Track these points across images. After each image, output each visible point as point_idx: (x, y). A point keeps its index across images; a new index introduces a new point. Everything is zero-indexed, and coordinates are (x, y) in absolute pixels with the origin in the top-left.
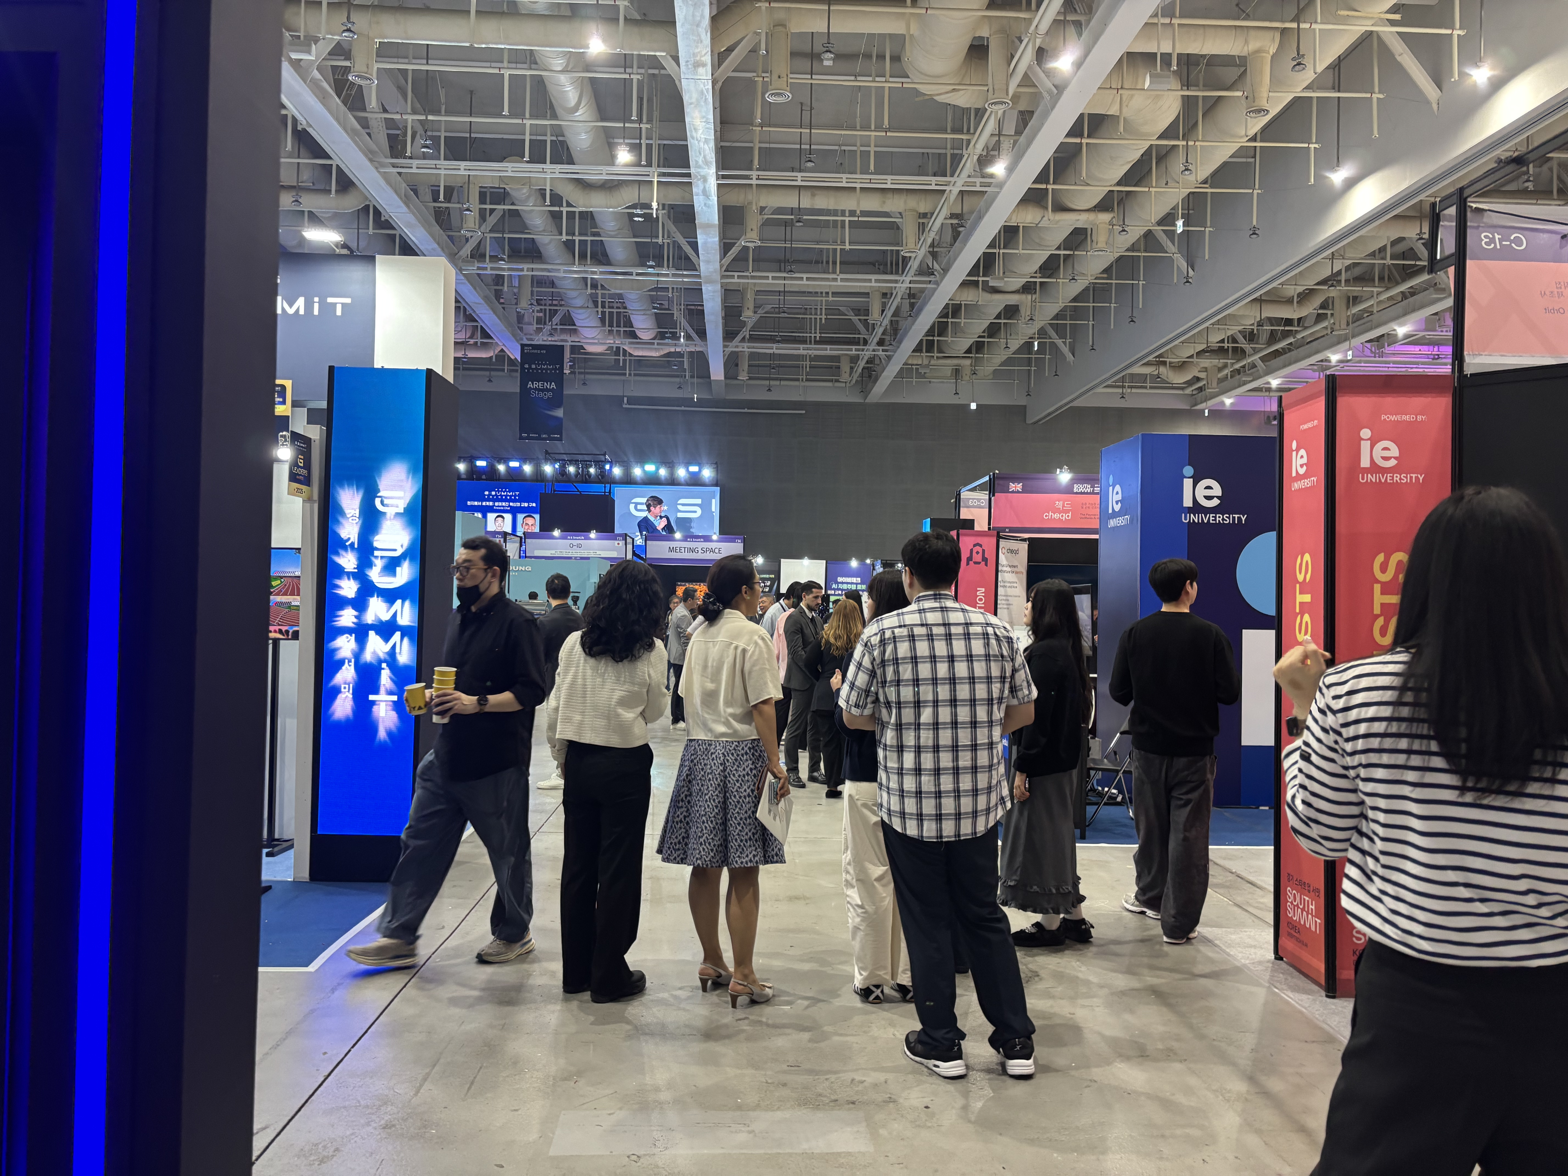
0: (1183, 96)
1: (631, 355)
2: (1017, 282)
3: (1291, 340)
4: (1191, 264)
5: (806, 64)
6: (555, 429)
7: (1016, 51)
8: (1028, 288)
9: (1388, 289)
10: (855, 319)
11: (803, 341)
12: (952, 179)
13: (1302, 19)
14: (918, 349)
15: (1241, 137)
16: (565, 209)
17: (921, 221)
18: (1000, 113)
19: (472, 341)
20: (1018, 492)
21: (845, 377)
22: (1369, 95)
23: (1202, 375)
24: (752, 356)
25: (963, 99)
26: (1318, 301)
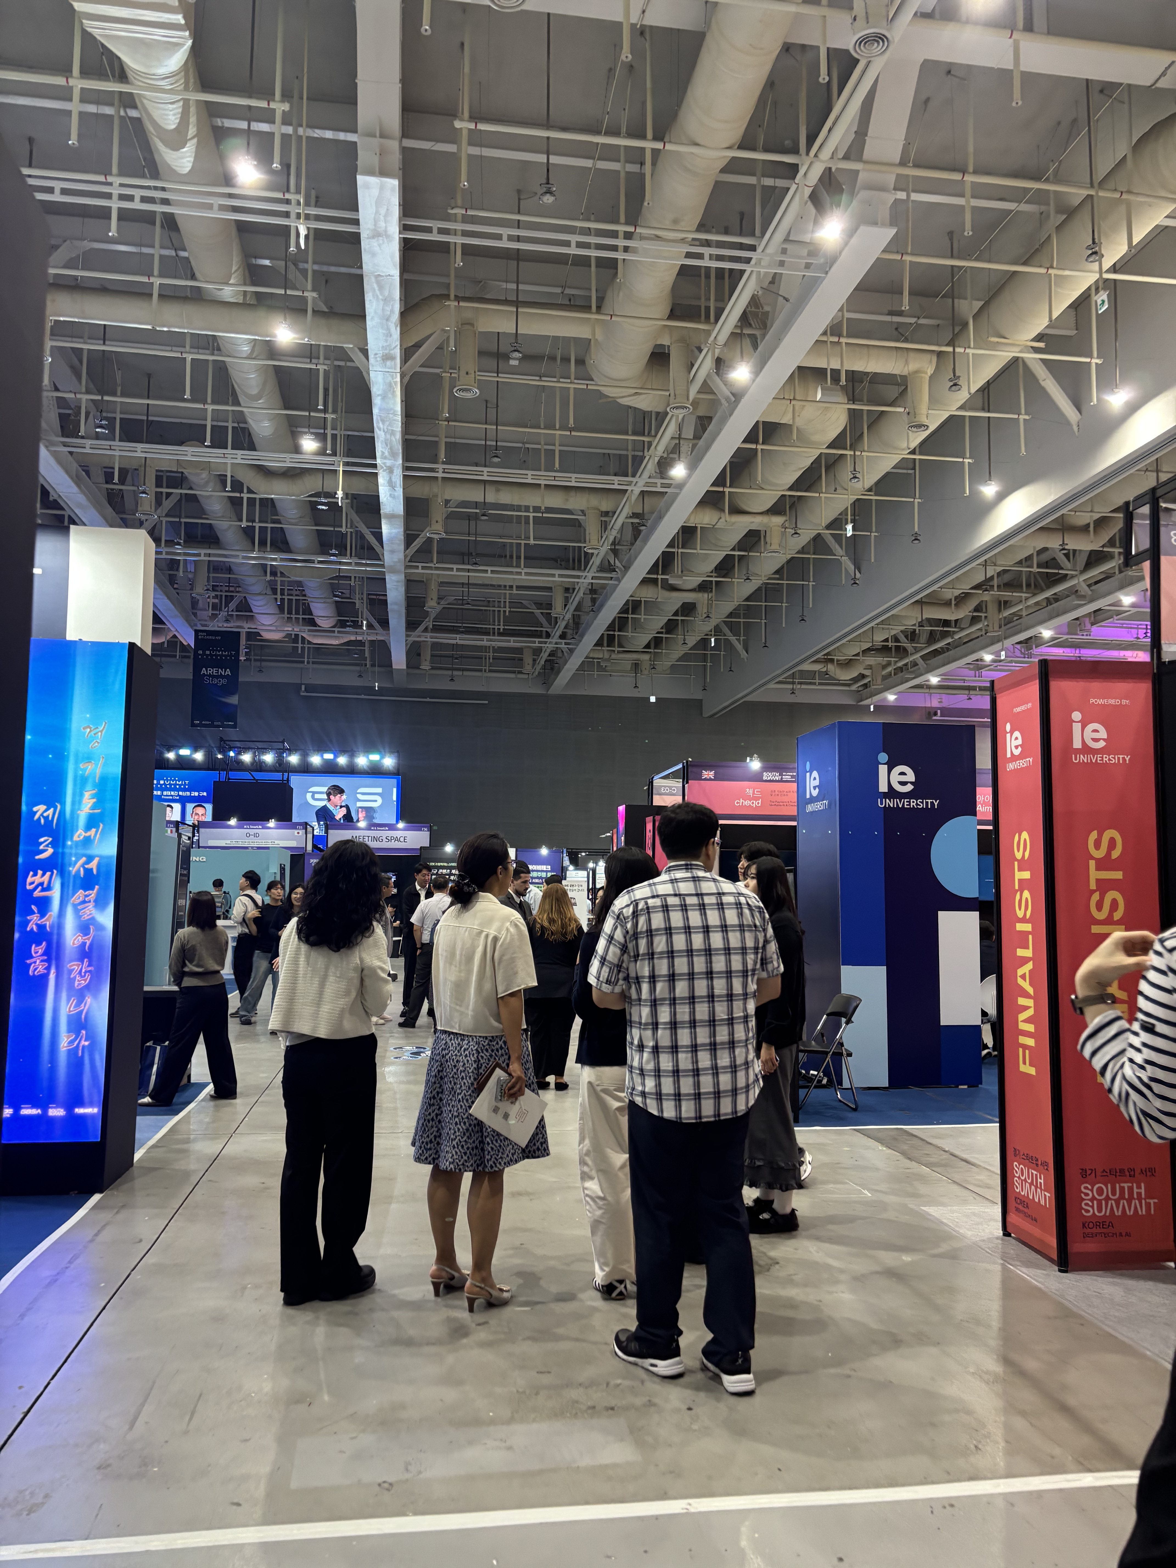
1: (309, 643)
2: (695, 581)
3: (950, 640)
6: (230, 715)
8: (704, 587)
10: (538, 612)
11: (486, 632)
14: (599, 643)
21: (528, 668)
24: (435, 646)
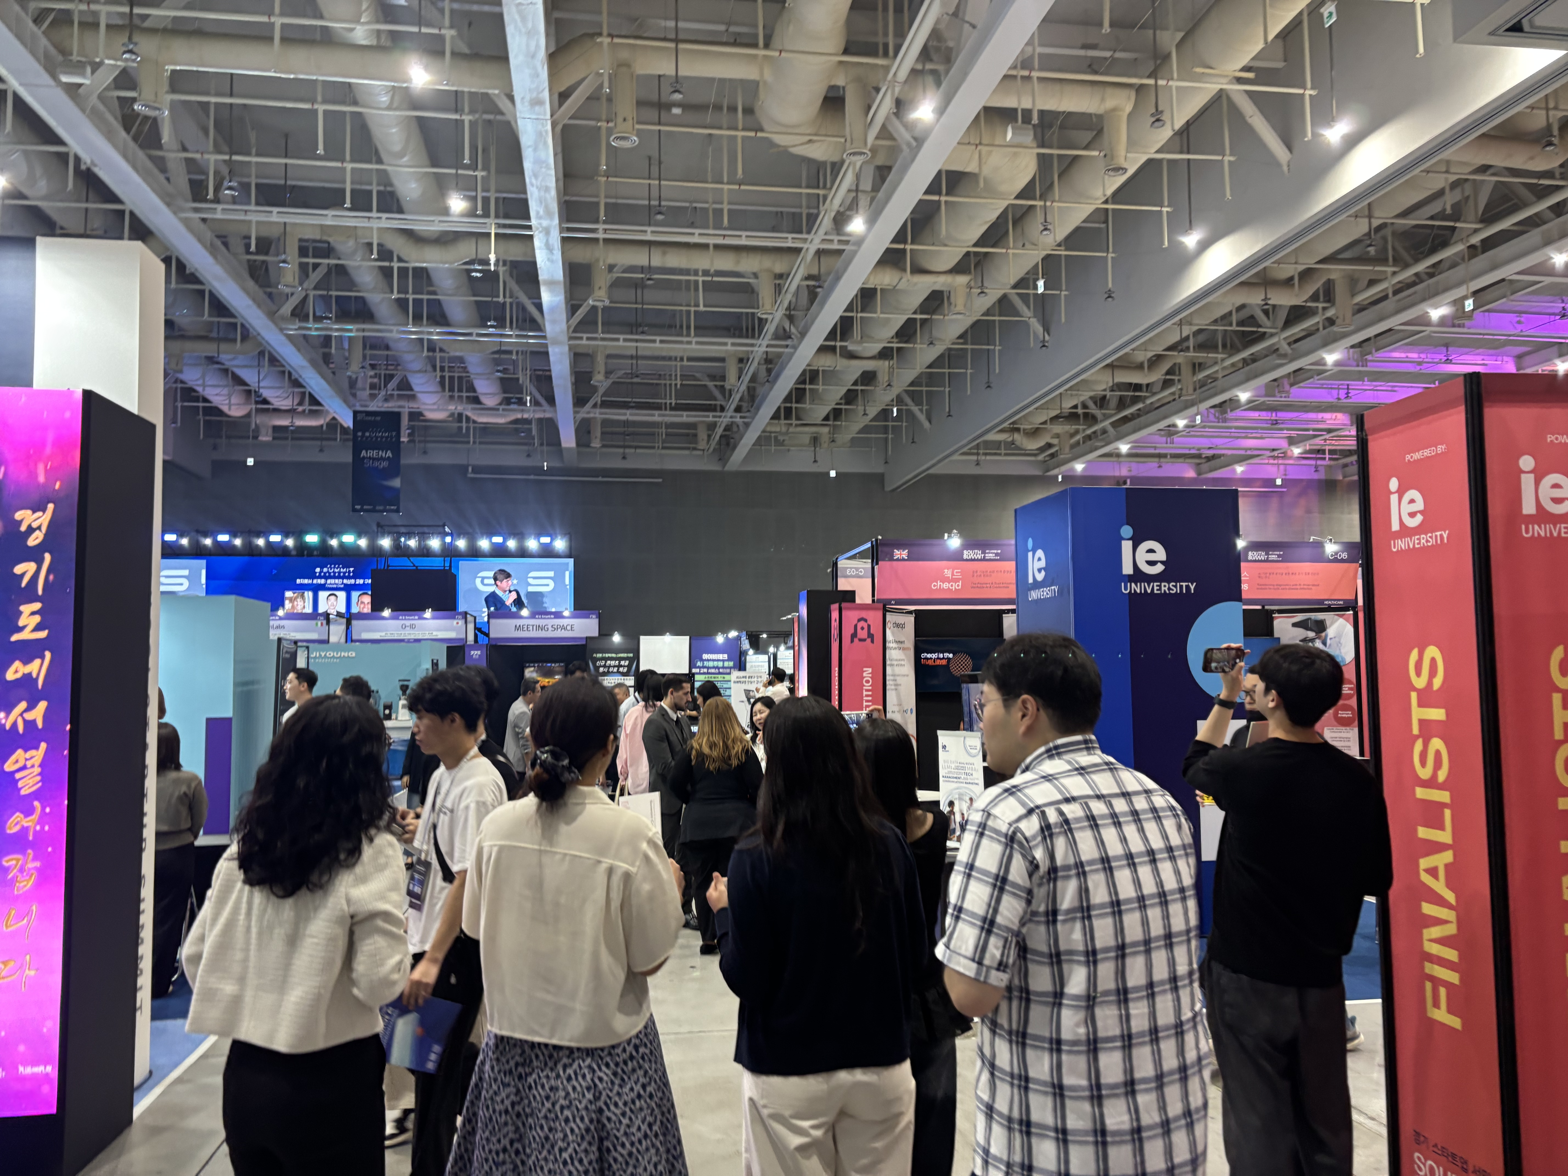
0: (1038, 155)
1: (474, 422)
2: (876, 348)
3: (1140, 405)
4: (1047, 329)
5: (653, 114)
6: (392, 499)
7: (874, 101)
8: (885, 354)
9: (1231, 355)
10: (710, 384)
11: (658, 407)
12: (810, 237)
13: (1159, 75)
14: (776, 416)
15: (1097, 199)
16: (396, 265)
17: (777, 282)
18: (858, 165)
19: (300, 409)
20: (903, 560)
21: (702, 444)
22: (1220, 158)
23: (1055, 441)
24: (605, 423)
25: (819, 151)
26: (1166, 366)
